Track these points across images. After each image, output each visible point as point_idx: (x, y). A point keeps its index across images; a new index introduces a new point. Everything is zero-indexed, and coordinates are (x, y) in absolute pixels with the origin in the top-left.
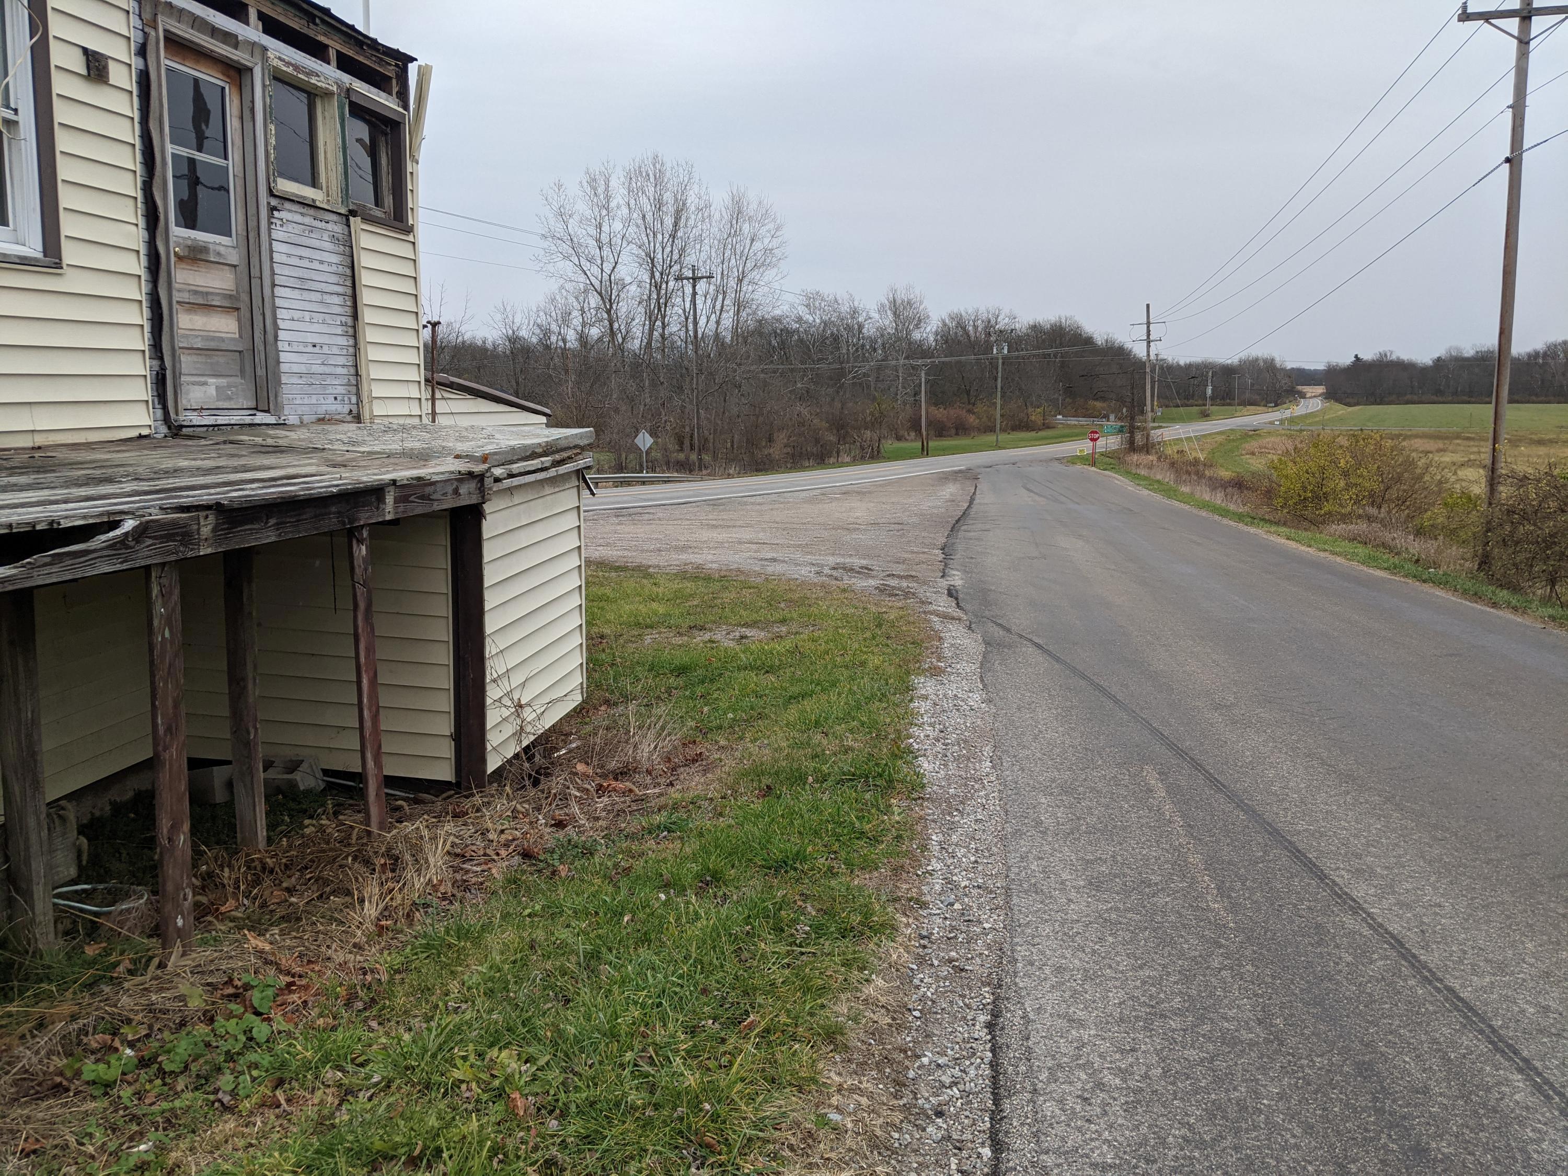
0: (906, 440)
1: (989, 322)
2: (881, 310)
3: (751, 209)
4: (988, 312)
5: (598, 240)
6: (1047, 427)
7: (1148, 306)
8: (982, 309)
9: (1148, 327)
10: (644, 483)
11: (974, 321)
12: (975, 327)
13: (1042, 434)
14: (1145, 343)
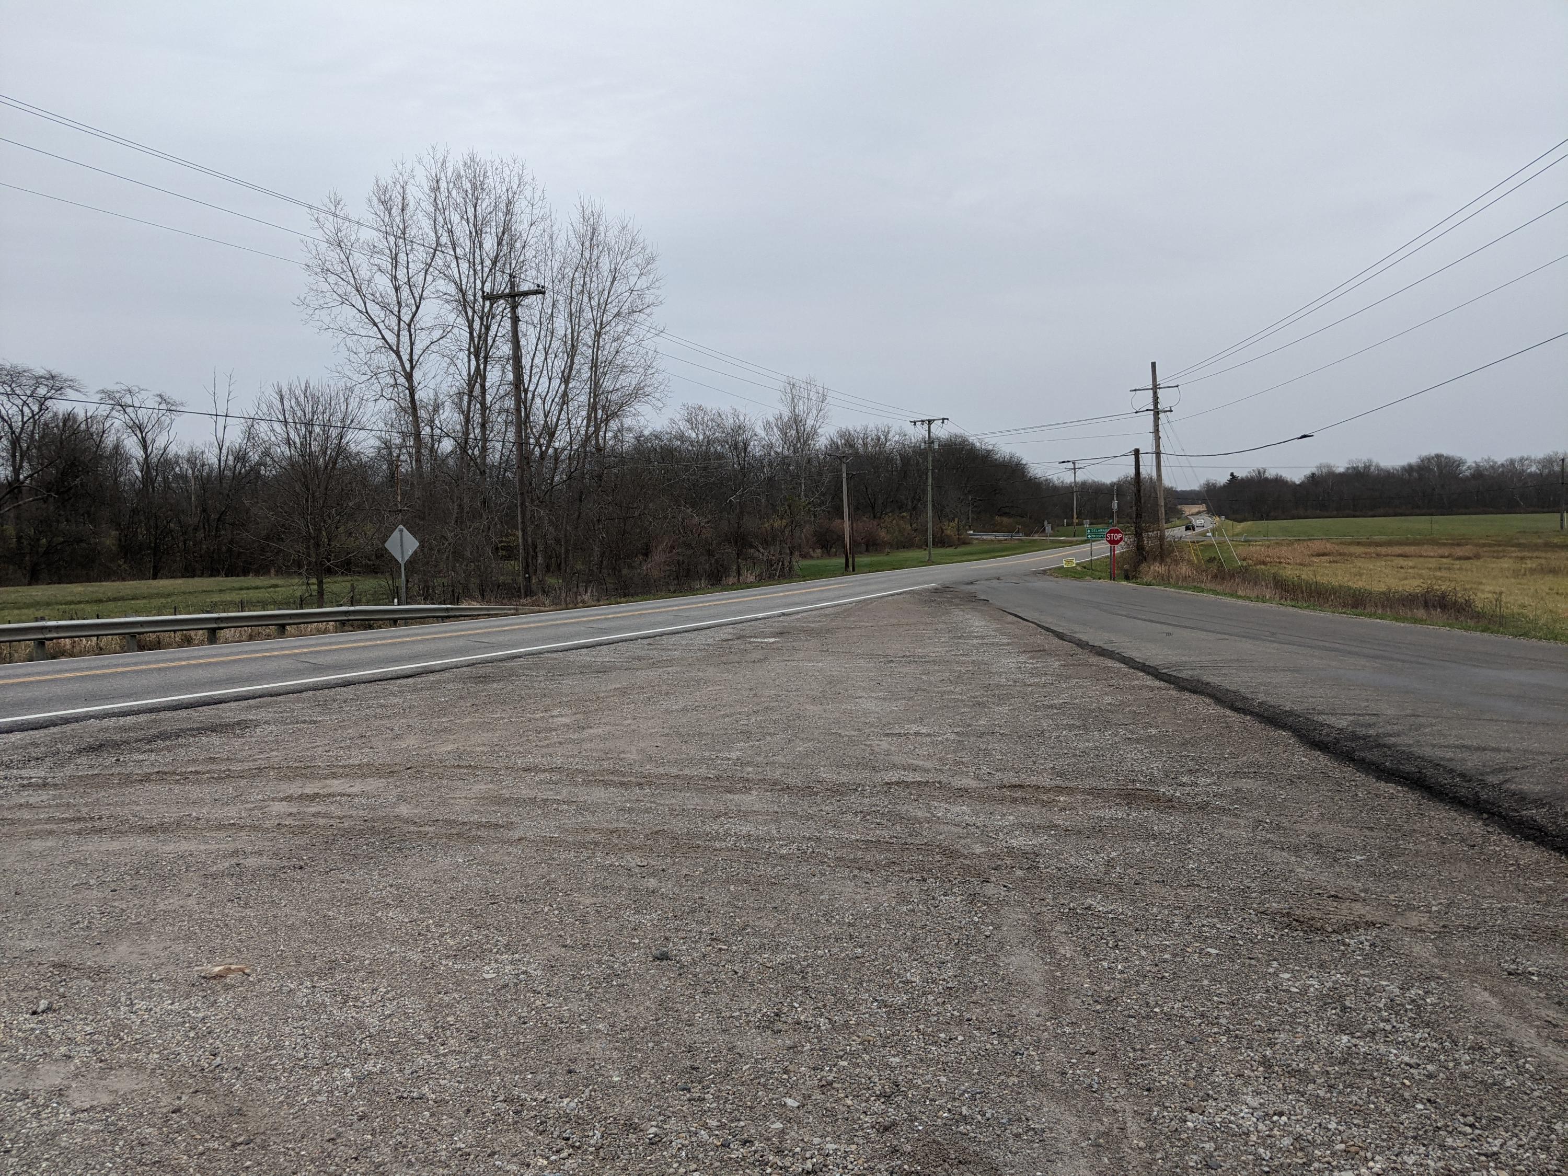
0: (812, 557)
1: (879, 439)
2: (767, 426)
3: (610, 234)
4: (878, 430)
5: (394, 278)
6: (965, 543)
7: (1154, 365)
8: (871, 426)
9: (1155, 394)
10: (394, 622)
11: (863, 439)
12: (865, 445)
13: (961, 549)
14: (1150, 416)
